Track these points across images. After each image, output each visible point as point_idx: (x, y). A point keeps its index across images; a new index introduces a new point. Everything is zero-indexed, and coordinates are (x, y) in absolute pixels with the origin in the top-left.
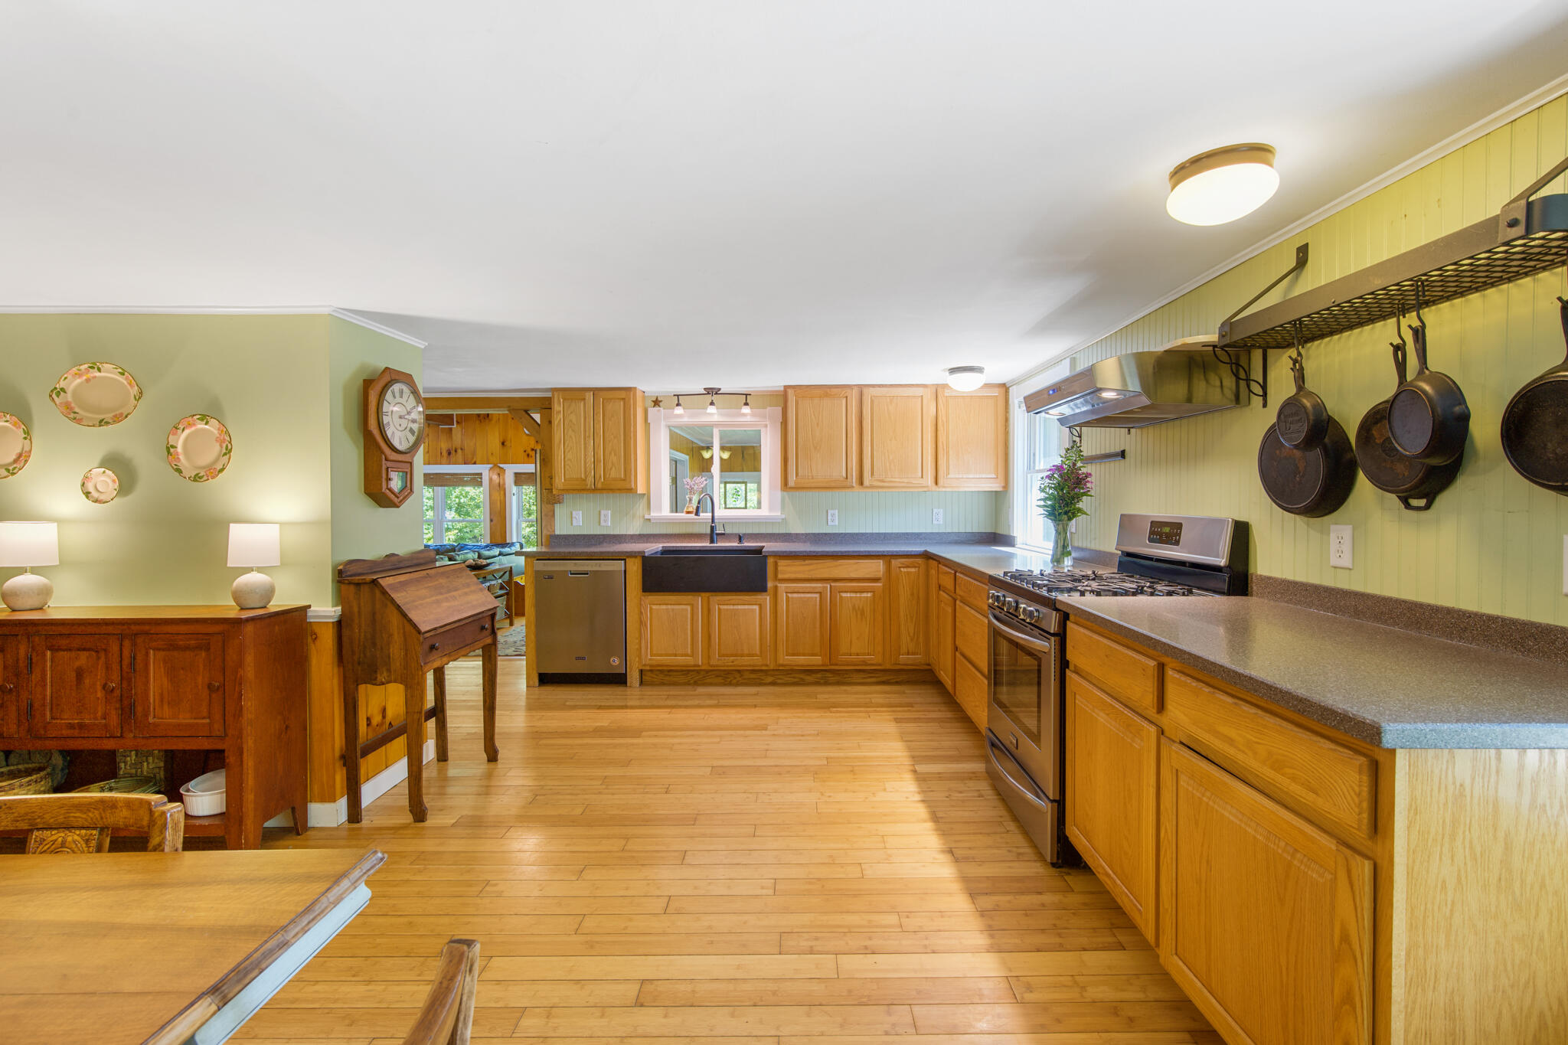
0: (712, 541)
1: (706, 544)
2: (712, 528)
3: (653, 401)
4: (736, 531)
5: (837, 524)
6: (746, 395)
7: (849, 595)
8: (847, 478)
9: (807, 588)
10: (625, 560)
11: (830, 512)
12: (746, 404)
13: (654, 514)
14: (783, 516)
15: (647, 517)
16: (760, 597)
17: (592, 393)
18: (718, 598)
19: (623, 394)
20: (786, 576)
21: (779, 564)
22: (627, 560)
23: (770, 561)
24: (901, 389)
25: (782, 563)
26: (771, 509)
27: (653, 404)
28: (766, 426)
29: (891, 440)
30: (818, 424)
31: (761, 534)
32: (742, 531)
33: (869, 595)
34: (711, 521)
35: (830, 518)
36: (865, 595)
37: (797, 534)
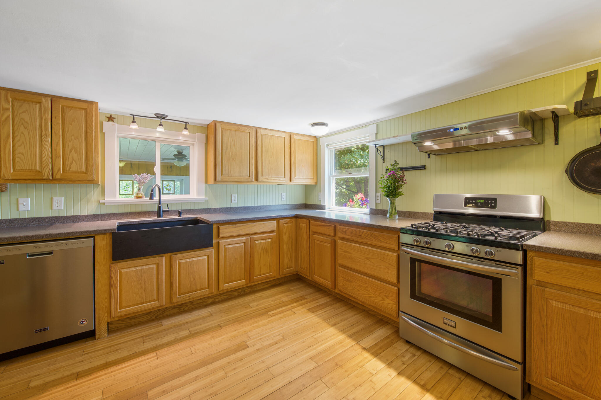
0: (159, 216)
1: (154, 218)
2: (159, 208)
3: (107, 117)
4: (174, 208)
5: (237, 202)
6: (186, 123)
7: (259, 242)
8: (250, 177)
9: (237, 240)
10: (94, 237)
11: (233, 196)
12: (186, 128)
13: (108, 199)
14: (207, 198)
15: (101, 201)
16: (208, 250)
17: (49, 99)
18: (178, 256)
19: (85, 106)
20: (225, 235)
21: (220, 228)
22: (96, 237)
23: (215, 226)
24: (276, 132)
25: (221, 227)
26: (199, 194)
27: (107, 119)
28: (193, 145)
29: (271, 158)
30: (234, 146)
31: (192, 210)
32: (179, 208)
33: (270, 240)
34: (158, 203)
35: (233, 198)
36: (268, 240)
37: (214, 208)
